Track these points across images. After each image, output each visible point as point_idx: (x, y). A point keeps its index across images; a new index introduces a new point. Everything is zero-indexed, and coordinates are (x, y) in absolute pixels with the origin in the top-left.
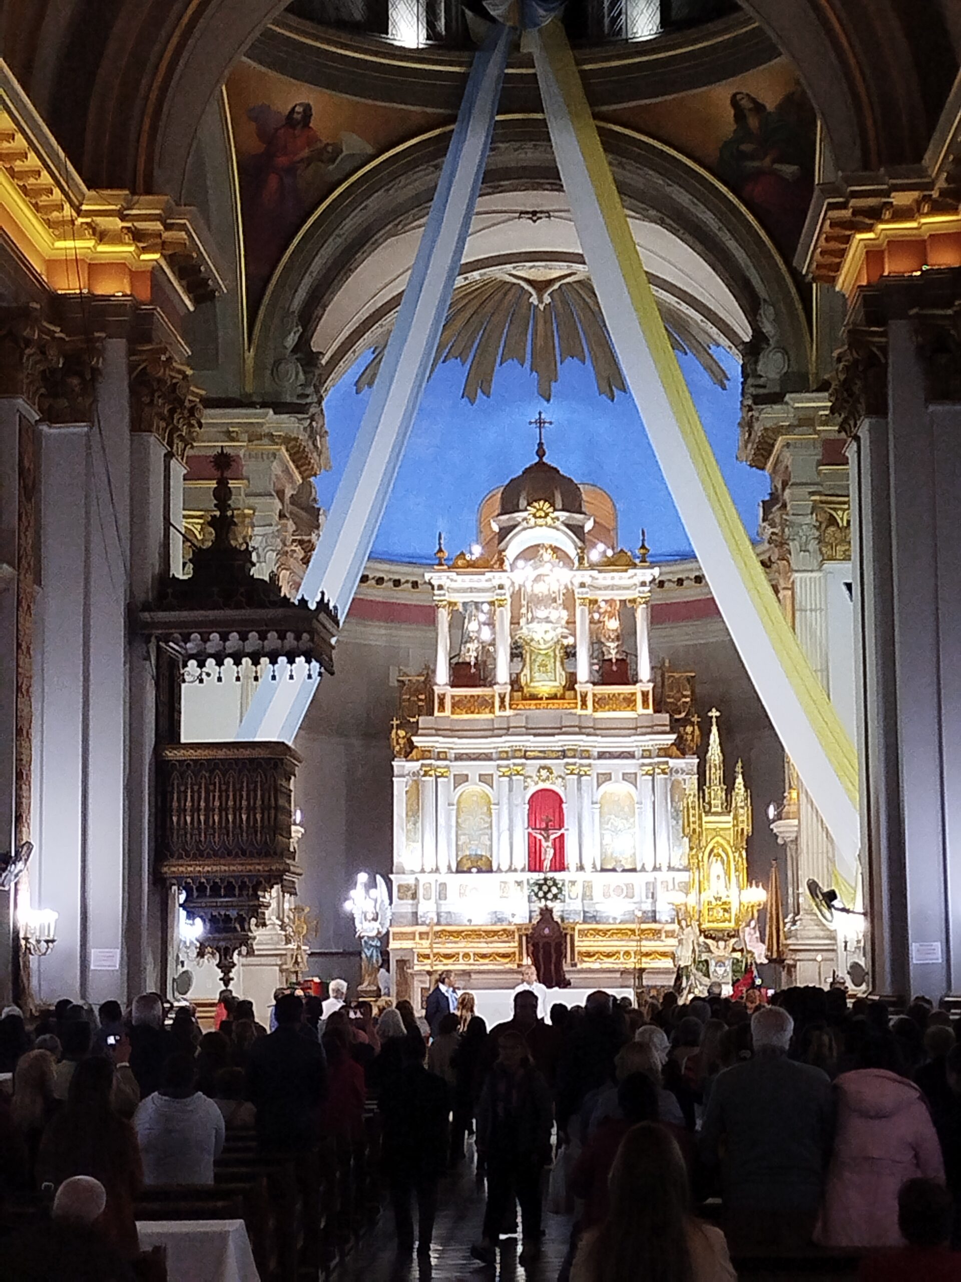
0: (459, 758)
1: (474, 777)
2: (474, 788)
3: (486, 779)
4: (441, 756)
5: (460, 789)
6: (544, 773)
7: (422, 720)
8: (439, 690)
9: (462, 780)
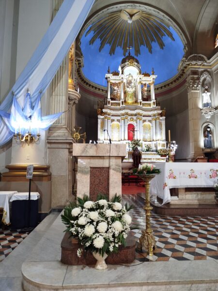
2: (115, 123)
5: (112, 123)
7: (105, 106)
8: (108, 100)
9: (113, 121)
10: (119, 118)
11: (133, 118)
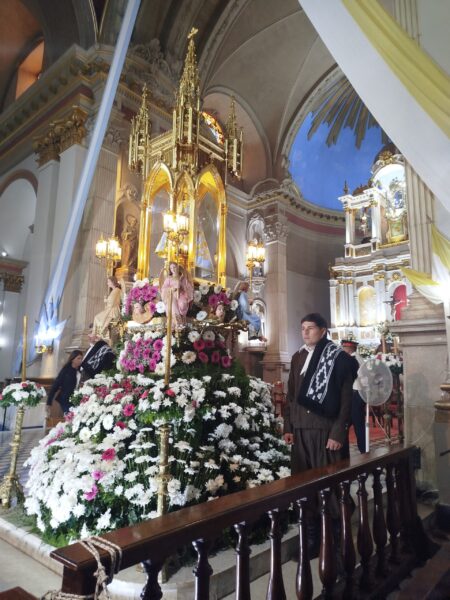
0: (358, 275)
1: (365, 282)
2: (365, 288)
3: (371, 283)
4: (348, 275)
5: (360, 290)
6: (396, 276)
7: (337, 260)
8: (346, 246)
9: (360, 284)
10: (371, 278)
11: (398, 274)
